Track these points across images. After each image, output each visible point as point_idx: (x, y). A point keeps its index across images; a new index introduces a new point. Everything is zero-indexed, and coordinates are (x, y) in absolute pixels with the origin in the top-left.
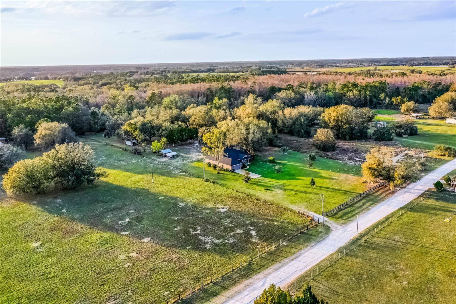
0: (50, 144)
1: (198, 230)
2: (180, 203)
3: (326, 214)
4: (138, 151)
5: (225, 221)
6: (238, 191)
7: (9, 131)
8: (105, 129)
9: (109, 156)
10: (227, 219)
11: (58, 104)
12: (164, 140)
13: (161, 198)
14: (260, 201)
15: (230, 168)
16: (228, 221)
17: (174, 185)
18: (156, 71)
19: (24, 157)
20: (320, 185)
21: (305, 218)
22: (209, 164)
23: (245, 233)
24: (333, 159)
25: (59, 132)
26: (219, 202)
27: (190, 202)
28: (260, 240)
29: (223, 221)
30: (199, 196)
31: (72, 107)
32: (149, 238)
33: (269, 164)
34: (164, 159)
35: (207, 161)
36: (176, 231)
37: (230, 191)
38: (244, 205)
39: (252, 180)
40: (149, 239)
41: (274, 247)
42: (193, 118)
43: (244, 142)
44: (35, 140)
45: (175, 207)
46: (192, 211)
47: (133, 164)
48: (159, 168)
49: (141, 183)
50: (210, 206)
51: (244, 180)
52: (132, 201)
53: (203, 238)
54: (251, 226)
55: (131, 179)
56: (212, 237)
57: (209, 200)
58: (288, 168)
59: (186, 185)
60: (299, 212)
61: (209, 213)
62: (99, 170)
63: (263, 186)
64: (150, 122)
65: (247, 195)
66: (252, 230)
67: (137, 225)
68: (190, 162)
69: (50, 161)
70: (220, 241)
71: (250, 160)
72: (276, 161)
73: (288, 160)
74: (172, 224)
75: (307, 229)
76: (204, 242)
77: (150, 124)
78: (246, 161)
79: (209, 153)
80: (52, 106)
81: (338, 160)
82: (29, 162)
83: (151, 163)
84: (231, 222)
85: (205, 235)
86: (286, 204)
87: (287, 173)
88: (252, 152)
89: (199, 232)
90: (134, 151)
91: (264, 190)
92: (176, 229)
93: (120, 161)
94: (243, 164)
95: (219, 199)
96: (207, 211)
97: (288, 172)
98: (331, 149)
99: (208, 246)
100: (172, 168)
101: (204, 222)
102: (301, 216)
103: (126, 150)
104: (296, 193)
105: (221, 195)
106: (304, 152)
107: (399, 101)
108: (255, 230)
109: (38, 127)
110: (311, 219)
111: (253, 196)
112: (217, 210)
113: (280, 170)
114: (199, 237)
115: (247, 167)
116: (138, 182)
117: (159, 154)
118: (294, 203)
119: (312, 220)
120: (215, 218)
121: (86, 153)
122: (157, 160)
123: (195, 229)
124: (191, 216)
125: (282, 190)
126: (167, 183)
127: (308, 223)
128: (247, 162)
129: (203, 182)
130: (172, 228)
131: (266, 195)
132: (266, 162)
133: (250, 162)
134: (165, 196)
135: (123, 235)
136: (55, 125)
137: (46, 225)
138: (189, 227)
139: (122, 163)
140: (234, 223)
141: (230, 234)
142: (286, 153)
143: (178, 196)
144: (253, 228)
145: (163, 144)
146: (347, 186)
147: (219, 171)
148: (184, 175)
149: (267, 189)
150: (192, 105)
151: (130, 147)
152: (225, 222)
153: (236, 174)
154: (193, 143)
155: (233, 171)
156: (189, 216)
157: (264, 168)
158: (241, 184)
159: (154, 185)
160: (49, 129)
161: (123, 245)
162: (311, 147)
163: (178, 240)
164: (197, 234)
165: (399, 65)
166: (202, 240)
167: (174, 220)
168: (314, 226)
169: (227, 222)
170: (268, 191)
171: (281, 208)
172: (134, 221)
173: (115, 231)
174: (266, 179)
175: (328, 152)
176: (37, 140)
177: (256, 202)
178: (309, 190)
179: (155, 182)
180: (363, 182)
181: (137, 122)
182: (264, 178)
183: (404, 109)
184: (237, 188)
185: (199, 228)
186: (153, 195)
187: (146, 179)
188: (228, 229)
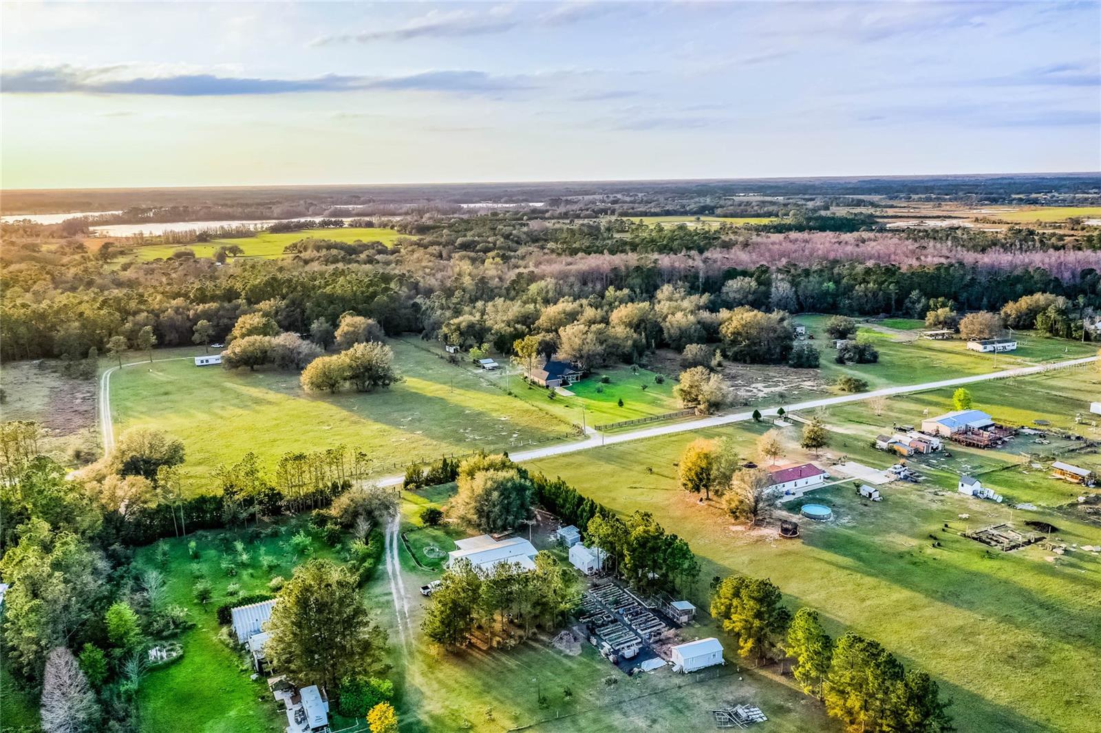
0: (349, 344)
2: (467, 411)
3: (598, 428)
4: (455, 360)
7: (306, 325)
8: (424, 329)
11: (371, 289)
12: (487, 346)
15: (544, 383)
19: (323, 356)
20: (629, 407)
25: (364, 330)
30: (490, 406)
31: (387, 296)
33: (601, 383)
34: (479, 371)
38: (529, 417)
39: (559, 397)
44: (336, 338)
45: (459, 413)
47: (442, 373)
48: (470, 381)
49: (440, 391)
50: (494, 415)
51: (548, 396)
52: (423, 405)
53: (468, 435)
55: (431, 388)
59: (485, 397)
62: (397, 373)
65: (540, 410)
69: (348, 360)
72: (611, 381)
73: (628, 382)
75: (567, 437)
78: (571, 378)
80: (363, 293)
82: (327, 359)
83: (464, 374)
90: (451, 359)
91: (563, 407)
93: (429, 369)
94: (564, 381)
95: (509, 410)
96: (488, 419)
97: (611, 393)
100: (484, 382)
103: (442, 358)
105: (513, 408)
109: (340, 322)
111: (546, 410)
112: (498, 418)
113: (603, 390)
114: (465, 434)
115: (569, 385)
116: (437, 391)
117: (476, 364)
119: (580, 431)
120: (490, 424)
121: (385, 355)
122: (471, 371)
126: (466, 394)
132: (599, 381)
133: (577, 380)
136: (359, 320)
137: (338, 417)
142: (637, 374)
145: (484, 352)
147: (532, 387)
150: (566, 297)
151: (448, 354)
152: (497, 427)
155: (547, 387)
157: (589, 387)
160: (353, 325)
168: (577, 435)
169: (499, 427)
170: (566, 408)
176: (338, 338)
179: (455, 392)
182: (576, 397)
183: (929, 321)
187: (446, 389)
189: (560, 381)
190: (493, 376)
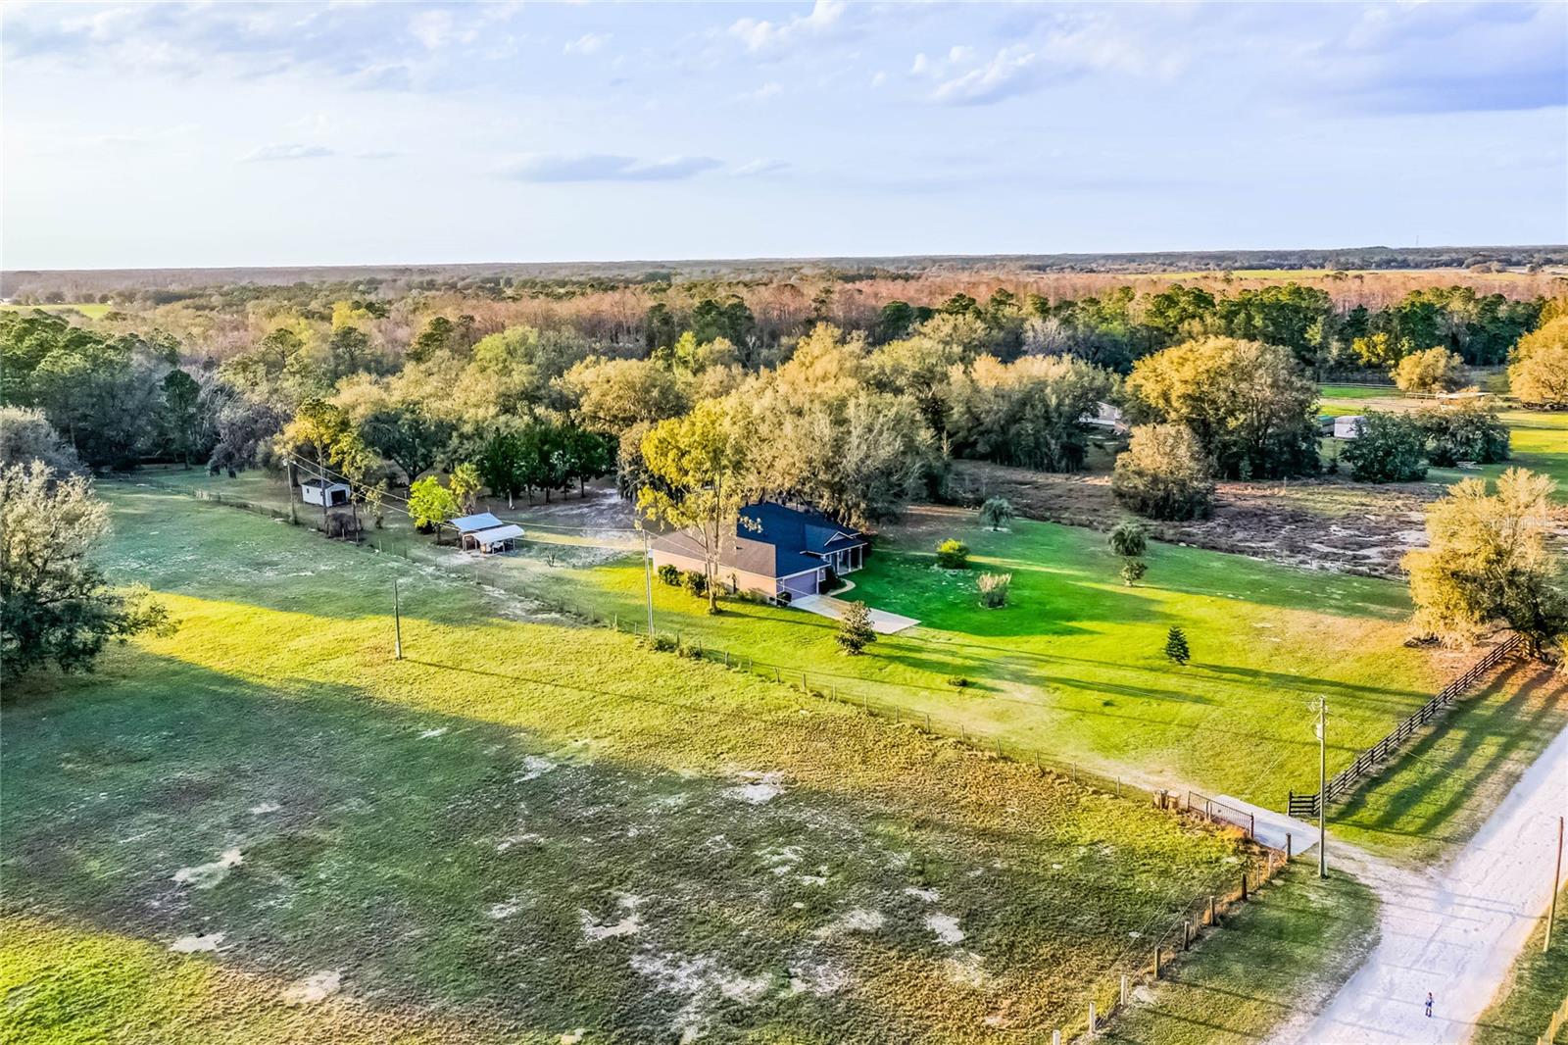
1: (627, 912)
2: (527, 759)
3: (1302, 807)
4: (351, 528)
5: (774, 853)
6: (819, 695)
8: (216, 440)
9: (217, 547)
10: (781, 845)
12: (465, 473)
13: (429, 733)
14: (939, 743)
15: (769, 587)
16: (788, 853)
17: (501, 670)
18: (464, 279)
20: (1210, 660)
21: (1205, 829)
22: (671, 575)
23: (894, 927)
24: (1221, 550)
26: (733, 749)
27: (580, 751)
28: (996, 975)
29: (765, 854)
30: (627, 719)
32: (337, 976)
33: (941, 570)
34: (463, 558)
35: (661, 559)
36: (502, 920)
37: (779, 693)
38: (864, 762)
39: (880, 640)
40: (331, 979)
41: (1091, 1022)
42: (595, 395)
43: (822, 476)
45: (502, 782)
46: (589, 804)
47: (321, 576)
48: (438, 594)
49: (344, 659)
50: (687, 769)
51: (844, 641)
52: (277, 748)
53: (658, 964)
54: (926, 886)
55: (293, 645)
56: (712, 962)
57: (676, 741)
58: (1033, 588)
59: (563, 668)
60: (1164, 797)
61: (684, 811)
63: (940, 667)
64: (412, 407)
65: (871, 714)
66: (933, 907)
67: (277, 888)
68: (584, 567)
70: (761, 984)
71: (855, 552)
72: (971, 558)
73: (1023, 556)
74: (477, 881)
75: (1244, 897)
76: (665, 994)
77: (408, 416)
78: (839, 560)
79: (671, 514)
81: (1241, 552)
83: (403, 573)
84: (810, 865)
85: (670, 948)
86: (1074, 753)
87: (1035, 607)
88: (862, 521)
89: (629, 926)
90: (332, 525)
91: (946, 686)
92: (497, 912)
93: (259, 565)
94: (830, 572)
95: (730, 733)
96: (671, 801)
97: (1040, 603)
98: (1198, 511)
99: (690, 1024)
100: (497, 593)
101: (659, 865)
102: (1177, 818)
103: (296, 523)
104: (1107, 697)
105: (738, 715)
106: (1080, 525)
107: (1380, 350)
108: (949, 911)
110: (1240, 835)
111: (901, 715)
112: (725, 794)
113: (1003, 595)
114: (635, 962)
115: (843, 585)
116: (327, 655)
117: (444, 538)
118: (1116, 747)
119: (1247, 841)
120: (717, 843)
121: (69, 518)
122: (429, 560)
123: (609, 912)
124: (584, 832)
125: (1033, 687)
126: (468, 661)
127: (1233, 860)
128: (844, 563)
129: (644, 651)
130: (474, 907)
131: (964, 710)
132: (927, 562)
133: (855, 564)
134: (456, 722)
135: (177, 960)
138: (576, 898)
139: (270, 574)
140: (823, 868)
141: (814, 938)
142: (1005, 530)
143: (521, 719)
144: (936, 897)
145: (460, 491)
146: (1342, 664)
147: (720, 605)
148: (555, 622)
149: (964, 684)
150: (592, 358)
151: (318, 512)
152: (777, 865)
153: (798, 616)
154: (597, 495)
155: (784, 601)
156: (574, 827)
157: (925, 588)
158: (831, 658)
159: (402, 669)
161: (166, 1027)
162: (1107, 506)
163: (509, 986)
164: (623, 938)
165: (1301, 268)
166: (648, 982)
167: (488, 854)
168: (1273, 877)
169: (784, 863)
170: (969, 691)
171: (1059, 777)
172: (263, 866)
173: (142, 931)
174: (944, 635)
175: (1186, 524)
177: (920, 749)
178: (1170, 682)
179: (410, 654)
180: (1408, 645)
181: (354, 408)
182: (932, 632)
183: (1408, 377)
184: (818, 681)
185: (630, 901)
186: (393, 715)
187: (366, 644)
188: (798, 905)
189: (818, 573)
190: (530, 568)
